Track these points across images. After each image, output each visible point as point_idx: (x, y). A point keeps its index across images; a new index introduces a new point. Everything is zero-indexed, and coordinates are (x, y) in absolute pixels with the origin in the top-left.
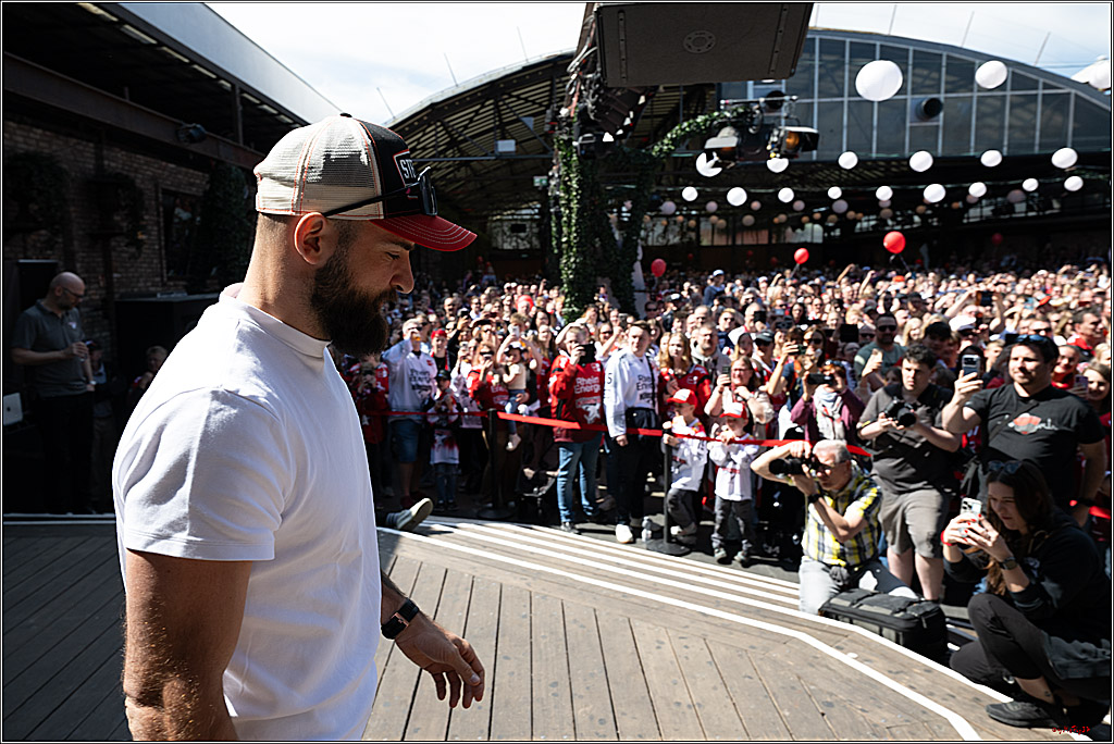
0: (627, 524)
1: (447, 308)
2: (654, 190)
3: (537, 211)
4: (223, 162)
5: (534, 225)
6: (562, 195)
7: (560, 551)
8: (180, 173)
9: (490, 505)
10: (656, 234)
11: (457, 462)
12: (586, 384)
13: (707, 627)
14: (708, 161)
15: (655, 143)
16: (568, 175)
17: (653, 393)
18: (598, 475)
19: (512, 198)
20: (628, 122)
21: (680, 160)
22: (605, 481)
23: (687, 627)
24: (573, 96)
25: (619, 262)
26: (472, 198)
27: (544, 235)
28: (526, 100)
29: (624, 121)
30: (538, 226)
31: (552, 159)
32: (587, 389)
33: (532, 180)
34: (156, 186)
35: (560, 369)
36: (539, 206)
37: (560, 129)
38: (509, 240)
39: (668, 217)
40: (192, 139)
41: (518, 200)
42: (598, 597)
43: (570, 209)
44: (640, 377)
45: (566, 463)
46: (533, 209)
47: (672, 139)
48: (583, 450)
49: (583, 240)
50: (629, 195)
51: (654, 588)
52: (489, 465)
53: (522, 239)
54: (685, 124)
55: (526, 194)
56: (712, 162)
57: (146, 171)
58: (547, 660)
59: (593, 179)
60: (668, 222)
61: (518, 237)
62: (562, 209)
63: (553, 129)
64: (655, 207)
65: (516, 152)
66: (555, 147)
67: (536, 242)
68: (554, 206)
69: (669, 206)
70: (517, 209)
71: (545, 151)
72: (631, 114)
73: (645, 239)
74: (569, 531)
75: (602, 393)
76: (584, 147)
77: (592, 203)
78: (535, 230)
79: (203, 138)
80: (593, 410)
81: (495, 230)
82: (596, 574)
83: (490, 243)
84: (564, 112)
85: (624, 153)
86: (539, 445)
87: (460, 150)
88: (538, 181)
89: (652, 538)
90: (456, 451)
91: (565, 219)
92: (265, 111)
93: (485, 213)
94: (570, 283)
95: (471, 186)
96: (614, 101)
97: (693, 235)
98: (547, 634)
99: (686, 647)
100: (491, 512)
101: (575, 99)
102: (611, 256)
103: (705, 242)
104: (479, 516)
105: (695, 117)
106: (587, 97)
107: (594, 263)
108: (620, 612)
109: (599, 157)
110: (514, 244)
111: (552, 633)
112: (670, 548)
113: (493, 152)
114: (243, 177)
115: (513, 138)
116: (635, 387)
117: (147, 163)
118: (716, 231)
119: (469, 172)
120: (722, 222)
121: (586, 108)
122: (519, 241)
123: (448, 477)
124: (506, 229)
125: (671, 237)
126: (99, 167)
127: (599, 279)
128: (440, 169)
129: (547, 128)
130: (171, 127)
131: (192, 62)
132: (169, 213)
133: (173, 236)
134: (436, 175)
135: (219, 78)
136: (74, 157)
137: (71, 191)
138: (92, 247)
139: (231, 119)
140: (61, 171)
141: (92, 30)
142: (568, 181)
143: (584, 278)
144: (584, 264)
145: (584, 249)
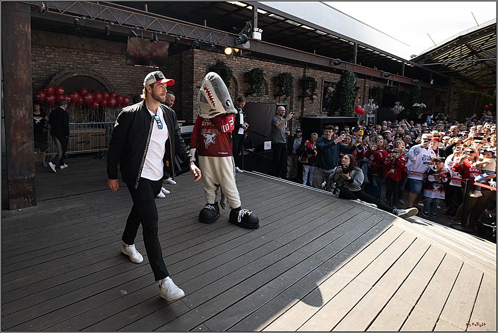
4: (347, 71)
8: (331, 75)
9: (460, 223)
26: (485, 78)
34: (322, 80)
40: (335, 64)
57: (319, 76)
79: (340, 63)
87: (478, 56)
92: (368, 51)
95: (485, 72)
100: (460, 227)
114: (354, 75)
117: (320, 73)
119: (484, 66)
126: (304, 75)
130: (329, 61)
131: (339, 38)
132: (326, 89)
133: (327, 96)
134: (459, 68)
135: (349, 42)
136: (297, 73)
137: (294, 83)
138: (298, 100)
139: (353, 55)
140: (292, 77)
141: (307, 34)
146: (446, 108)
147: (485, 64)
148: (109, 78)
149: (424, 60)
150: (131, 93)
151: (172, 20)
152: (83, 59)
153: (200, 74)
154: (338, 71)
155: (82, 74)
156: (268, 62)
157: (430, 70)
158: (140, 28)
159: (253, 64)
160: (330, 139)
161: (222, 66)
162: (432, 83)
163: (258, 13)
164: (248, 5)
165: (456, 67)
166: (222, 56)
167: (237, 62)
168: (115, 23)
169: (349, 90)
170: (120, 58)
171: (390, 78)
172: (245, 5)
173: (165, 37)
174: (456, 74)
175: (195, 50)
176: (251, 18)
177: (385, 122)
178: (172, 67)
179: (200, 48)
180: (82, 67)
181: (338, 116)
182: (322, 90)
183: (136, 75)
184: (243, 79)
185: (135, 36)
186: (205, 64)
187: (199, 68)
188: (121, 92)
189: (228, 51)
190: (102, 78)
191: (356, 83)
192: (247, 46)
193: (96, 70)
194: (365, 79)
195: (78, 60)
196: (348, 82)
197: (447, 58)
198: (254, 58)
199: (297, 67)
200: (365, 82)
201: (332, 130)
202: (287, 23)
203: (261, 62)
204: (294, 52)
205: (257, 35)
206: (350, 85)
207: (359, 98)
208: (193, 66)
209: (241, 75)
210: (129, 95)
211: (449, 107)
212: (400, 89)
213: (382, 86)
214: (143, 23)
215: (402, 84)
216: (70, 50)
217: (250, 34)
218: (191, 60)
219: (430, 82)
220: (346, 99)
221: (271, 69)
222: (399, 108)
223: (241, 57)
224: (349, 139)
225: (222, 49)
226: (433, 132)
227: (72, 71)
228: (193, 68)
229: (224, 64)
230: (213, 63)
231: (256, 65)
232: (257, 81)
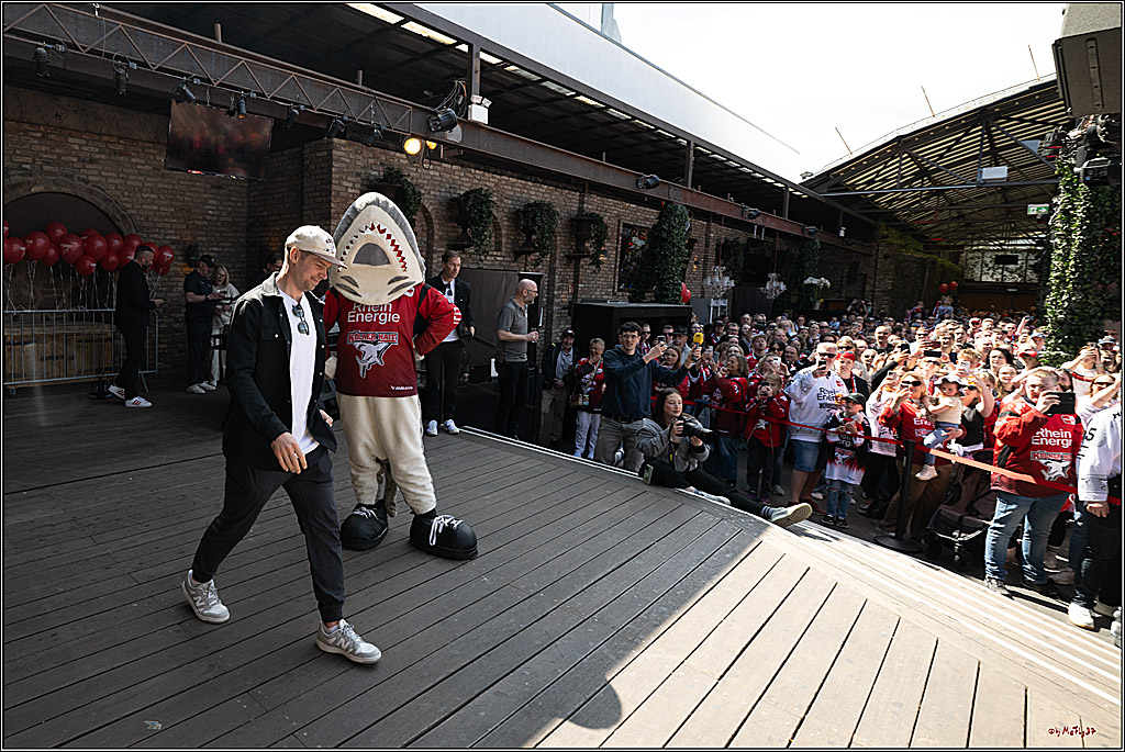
4: (668, 202)
8: (638, 211)
9: (893, 534)
12: (1049, 436)
26: (945, 226)
28: (1033, 122)
30: (1036, 258)
32: (1049, 442)
33: (1026, 209)
34: (619, 221)
37: (1065, 153)
40: (648, 186)
45: (1004, 515)
48: (1033, 506)
49: (1085, 276)
53: (1011, 272)
57: (612, 212)
61: (1006, 269)
63: (1054, 153)
65: (1009, 178)
67: (1031, 276)
70: (1008, 240)
76: (1091, 173)
79: (657, 184)
80: (1056, 467)
83: (962, 276)
84: (1073, 134)
87: (930, 180)
88: (1033, 210)
92: (716, 159)
93: (962, 242)
95: (944, 215)
113: (976, 180)
114: (686, 213)
115: (1007, 164)
117: (614, 205)
119: (942, 201)
121: (1095, 130)
122: (1006, 273)
126: (581, 209)
128: (904, 199)
130: (634, 178)
131: (657, 128)
132: (626, 241)
133: (628, 258)
134: (898, 205)
135: (678, 137)
136: (565, 203)
137: (559, 226)
138: (567, 265)
139: (684, 167)
140: (555, 213)
141: (587, 115)
142: (1070, 209)
143: (1081, 320)
144: (1084, 304)
145: (1087, 286)
146: (868, 288)
147: (946, 198)
148: (125, 199)
149: (829, 184)
150: (178, 237)
151: (280, 66)
152: (58, 151)
154: (653, 203)
155: (54, 189)
156: (501, 175)
157: (840, 207)
158: (202, 80)
159: (467, 180)
160: (632, 353)
161: (398, 182)
162: (842, 234)
163: (482, 60)
164: (460, 42)
165: (890, 202)
166: (399, 158)
167: (431, 173)
168: (138, 63)
169: (674, 244)
170: (152, 151)
171: (759, 221)
172: (451, 41)
173: (261, 104)
174: (889, 217)
175: (336, 140)
176: (466, 73)
177: (747, 316)
178: (280, 179)
179: (348, 136)
180: (56, 170)
181: (652, 302)
182: (618, 243)
183: (192, 195)
184: (444, 214)
185: (189, 99)
186: (358, 174)
187: (345, 184)
188: (155, 236)
190: (107, 200)
191: (690, 229)
192: (455, 135)
193: (91, 178)
194: (708, 221)
195: (46, 152)
196: (674, 228)
197: (871, 182)
198: (471, 165)
199: (565, 188)
200: (708, 229)
201: (636, 333)
202: (545, 87)
203: (486, 174)
204: (558, 155)
205: (479, 113)
206: (677, 234)
207: (696, 263)
208: (331, 177)
209: (441, 203)
210: (173, 242)
211: (874, 286)
212: (780, 245)
213: (742, 237)
214: (209, 70)
215: (783, 235)
216: (26, 126)
217: (463, 109)
218: (326, 165)
219: (838, 233)
220: (668, 264)
221: (509, 192)
223: (442, 161)
224: (674, 356)
225: (397, 142)
226: (843, 341)
227: (31, 179)
228: (331, 183)
229: (402, 176)
230: (376, 173)
231: (476, 181)
232: (477, 218)
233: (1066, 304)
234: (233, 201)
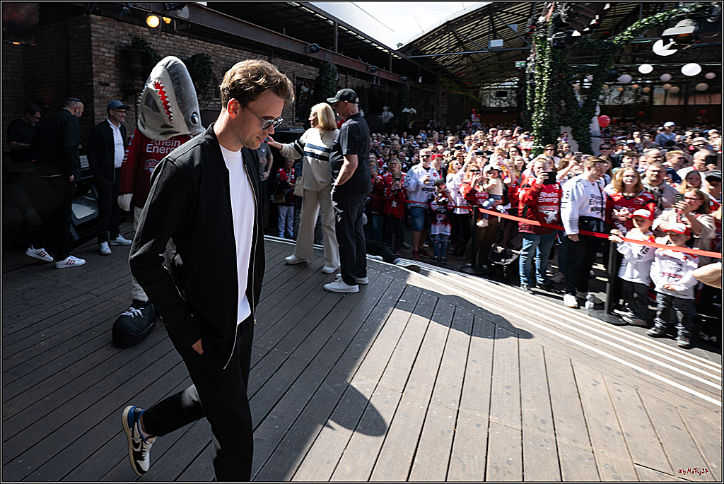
0: (573, 294)
1: (449, 142)
2: (613, 67)
3: (516, 83)
4: (326, 62)
5: (513, 92)
6: (537, 72)
7: (519, 303)
8: (305, 68)
9: (470, 265)
10: (612, 97)
11: (449, 234)
12: (546, 197)
13: (639, 381)
14: (664, 45)
15: (616, 34)
16: (542, 59)
17: (602, 208)
18: (551, 257)
19: (498, 75)
20: (594, 22)
21: (637, 45)
22: (557, 263)
23: (621, 377)
24: (549, 8)
25: (579, 116)
26: (470, 76)
27: (521, 97)
28: (513, 14)
29: (590, 22)
30: (516, 92)
31: (530, 49)
32: (547, 200)
33: (514, 63)
34: (294, 75)
35: (528, 186)
36: (518, 80)
37: (537, 31)
38: (494, 101)
39: (623, 85)
41: (503, 76)
42: (546, 339)
43: (542, 81)
44: (593, 196)
45: (527, 247)
46: (513, 82)
47: (631, 31)
48: (541, 240)
49: (551, 102)
50: (591, 71)
51: (594, 343)
52: (471, 240)
53: (504, 101)
54: (645, 20)
55: (509, 72)
56: (669, 45)
57: (289, 69)
58: (504, 370)
59: (561, 61)
60: (624, 89)
61: (502, 99)
62: (536, 82)
63: (532, 30)
64: (613, 78)
65: (504, 46)
66: (533, 42)
67: (514, 103)
68: (530, 79)
69: (626, 78)
70: (501, 82)
71: (525, 44)
72: (597, 17)
73: (603, 101)
74: (525, 291)
75: (559, 204)
76: (556, 41)
77: (560, 77)
78: (514, 95)
79: (318, 50)
80: (552, 215)
81: (485, 95)
82: (546, 323)
83: (480, 104)
84: (541, 19)
85: (589, 43)
86: (507, 233)
87: (464, 48)
88: (518, 64)
89: (594, 308)
90: (449, 228)
91: (538, 88)
92: (350, 34)
93: (479, 85)
94: (539, 129)
95: (470, 69)
96: (583, 9)
97: (647, 98)
98: (505, 354)
99: (619, 390)
100: (470, 269)
101: (551, 10)
102: (573, 112)
103: (658, 103)
104: (461, 270)
105: (655, 13)
106: (561, 8)
107: (559, 117)
108: (564, 353)
109: (568, 47)
110: (498, 104)
111: (508, 354)
112: (610, 318)
113: (487, 47)
114: (336, 69)
115: (502, 38)
116: (588, 201)
117: (290, 65)
118: (668, 94)
119: (470, 60)
120: (675, 89)
121: (559, 16)
122: (502, 102)
123: (442, 243)
124: (492, 94)
125: (626, 99)
127: (562, 127)
128: (450, 59)
129: (528, 30)
130: (303, 46)
131: (316, 13)
132: (299, 89)
133: (300, 100)
134: (447, 63)
139: (333, 40)
142: (542, 63)
143: (550, 127)
144: (550, 117)
145: (552, 107)
146: (435, 113)
147: (471, 58)
149: (412, 50)
153: (104, 61)
154: (315, 63)
156: (216, 44)
157: (418, 64)
159: (193, 47)
161: (143, 48)
162: (420, 81)
165: (443, 61)
166: (143, 31)
167: (167, 42)
171: (376, 73)
174: (444, 70)
175: (92, 16)
178: (49, 46)
179: (102, 13)
186: (112, 43)
187: (103, 49)
189: (153, 21)
191: (338, 80)
192: (184, 13)
194: (346, 75)
196: (329, 79)
197: (434, 49)
198: (195, 36)
199: (260, 54)
200: (346, 79)
203: (206, 43)
206: (331, 83)
208: (91, 44)
211: (438, 112)
212: (388, 88)
213: (366, 85)
215: (390, 82)
218: (86, 35)
219: (418, 80)
221: (223, 56)
222: (387, 115)
223: (174, 33)
225: (139, 17)
228: (91, 49)
229: (146, 44)
230: (126, 42)
231: (198, 48)
232: (202, 74)
233: (543, 118)
234: (11, 64)
